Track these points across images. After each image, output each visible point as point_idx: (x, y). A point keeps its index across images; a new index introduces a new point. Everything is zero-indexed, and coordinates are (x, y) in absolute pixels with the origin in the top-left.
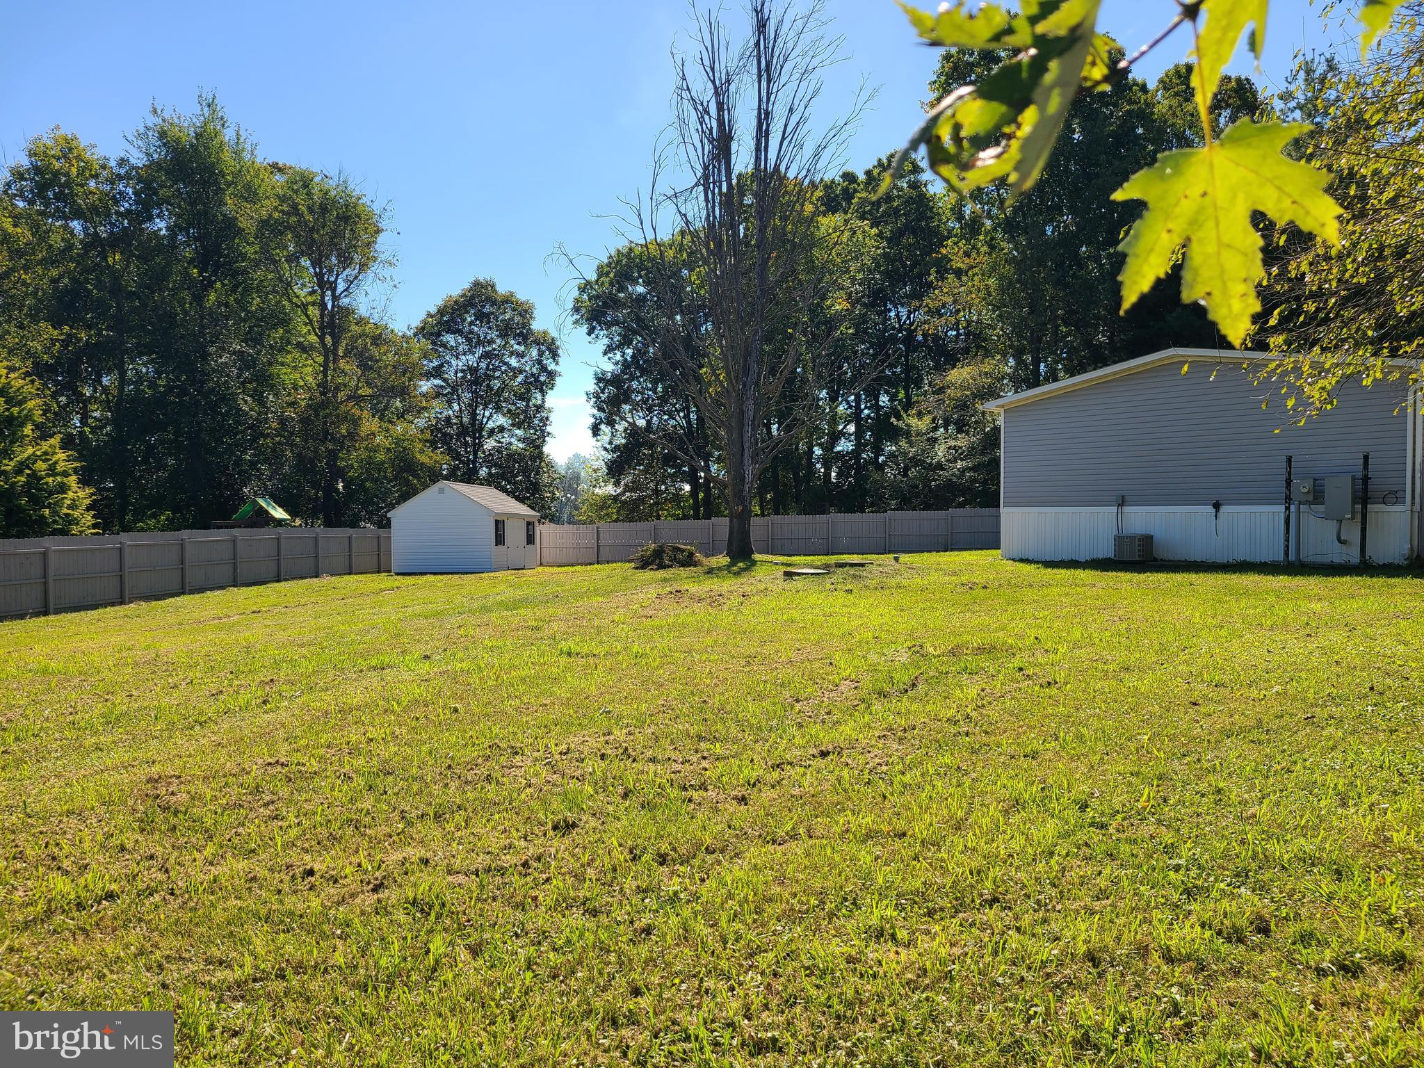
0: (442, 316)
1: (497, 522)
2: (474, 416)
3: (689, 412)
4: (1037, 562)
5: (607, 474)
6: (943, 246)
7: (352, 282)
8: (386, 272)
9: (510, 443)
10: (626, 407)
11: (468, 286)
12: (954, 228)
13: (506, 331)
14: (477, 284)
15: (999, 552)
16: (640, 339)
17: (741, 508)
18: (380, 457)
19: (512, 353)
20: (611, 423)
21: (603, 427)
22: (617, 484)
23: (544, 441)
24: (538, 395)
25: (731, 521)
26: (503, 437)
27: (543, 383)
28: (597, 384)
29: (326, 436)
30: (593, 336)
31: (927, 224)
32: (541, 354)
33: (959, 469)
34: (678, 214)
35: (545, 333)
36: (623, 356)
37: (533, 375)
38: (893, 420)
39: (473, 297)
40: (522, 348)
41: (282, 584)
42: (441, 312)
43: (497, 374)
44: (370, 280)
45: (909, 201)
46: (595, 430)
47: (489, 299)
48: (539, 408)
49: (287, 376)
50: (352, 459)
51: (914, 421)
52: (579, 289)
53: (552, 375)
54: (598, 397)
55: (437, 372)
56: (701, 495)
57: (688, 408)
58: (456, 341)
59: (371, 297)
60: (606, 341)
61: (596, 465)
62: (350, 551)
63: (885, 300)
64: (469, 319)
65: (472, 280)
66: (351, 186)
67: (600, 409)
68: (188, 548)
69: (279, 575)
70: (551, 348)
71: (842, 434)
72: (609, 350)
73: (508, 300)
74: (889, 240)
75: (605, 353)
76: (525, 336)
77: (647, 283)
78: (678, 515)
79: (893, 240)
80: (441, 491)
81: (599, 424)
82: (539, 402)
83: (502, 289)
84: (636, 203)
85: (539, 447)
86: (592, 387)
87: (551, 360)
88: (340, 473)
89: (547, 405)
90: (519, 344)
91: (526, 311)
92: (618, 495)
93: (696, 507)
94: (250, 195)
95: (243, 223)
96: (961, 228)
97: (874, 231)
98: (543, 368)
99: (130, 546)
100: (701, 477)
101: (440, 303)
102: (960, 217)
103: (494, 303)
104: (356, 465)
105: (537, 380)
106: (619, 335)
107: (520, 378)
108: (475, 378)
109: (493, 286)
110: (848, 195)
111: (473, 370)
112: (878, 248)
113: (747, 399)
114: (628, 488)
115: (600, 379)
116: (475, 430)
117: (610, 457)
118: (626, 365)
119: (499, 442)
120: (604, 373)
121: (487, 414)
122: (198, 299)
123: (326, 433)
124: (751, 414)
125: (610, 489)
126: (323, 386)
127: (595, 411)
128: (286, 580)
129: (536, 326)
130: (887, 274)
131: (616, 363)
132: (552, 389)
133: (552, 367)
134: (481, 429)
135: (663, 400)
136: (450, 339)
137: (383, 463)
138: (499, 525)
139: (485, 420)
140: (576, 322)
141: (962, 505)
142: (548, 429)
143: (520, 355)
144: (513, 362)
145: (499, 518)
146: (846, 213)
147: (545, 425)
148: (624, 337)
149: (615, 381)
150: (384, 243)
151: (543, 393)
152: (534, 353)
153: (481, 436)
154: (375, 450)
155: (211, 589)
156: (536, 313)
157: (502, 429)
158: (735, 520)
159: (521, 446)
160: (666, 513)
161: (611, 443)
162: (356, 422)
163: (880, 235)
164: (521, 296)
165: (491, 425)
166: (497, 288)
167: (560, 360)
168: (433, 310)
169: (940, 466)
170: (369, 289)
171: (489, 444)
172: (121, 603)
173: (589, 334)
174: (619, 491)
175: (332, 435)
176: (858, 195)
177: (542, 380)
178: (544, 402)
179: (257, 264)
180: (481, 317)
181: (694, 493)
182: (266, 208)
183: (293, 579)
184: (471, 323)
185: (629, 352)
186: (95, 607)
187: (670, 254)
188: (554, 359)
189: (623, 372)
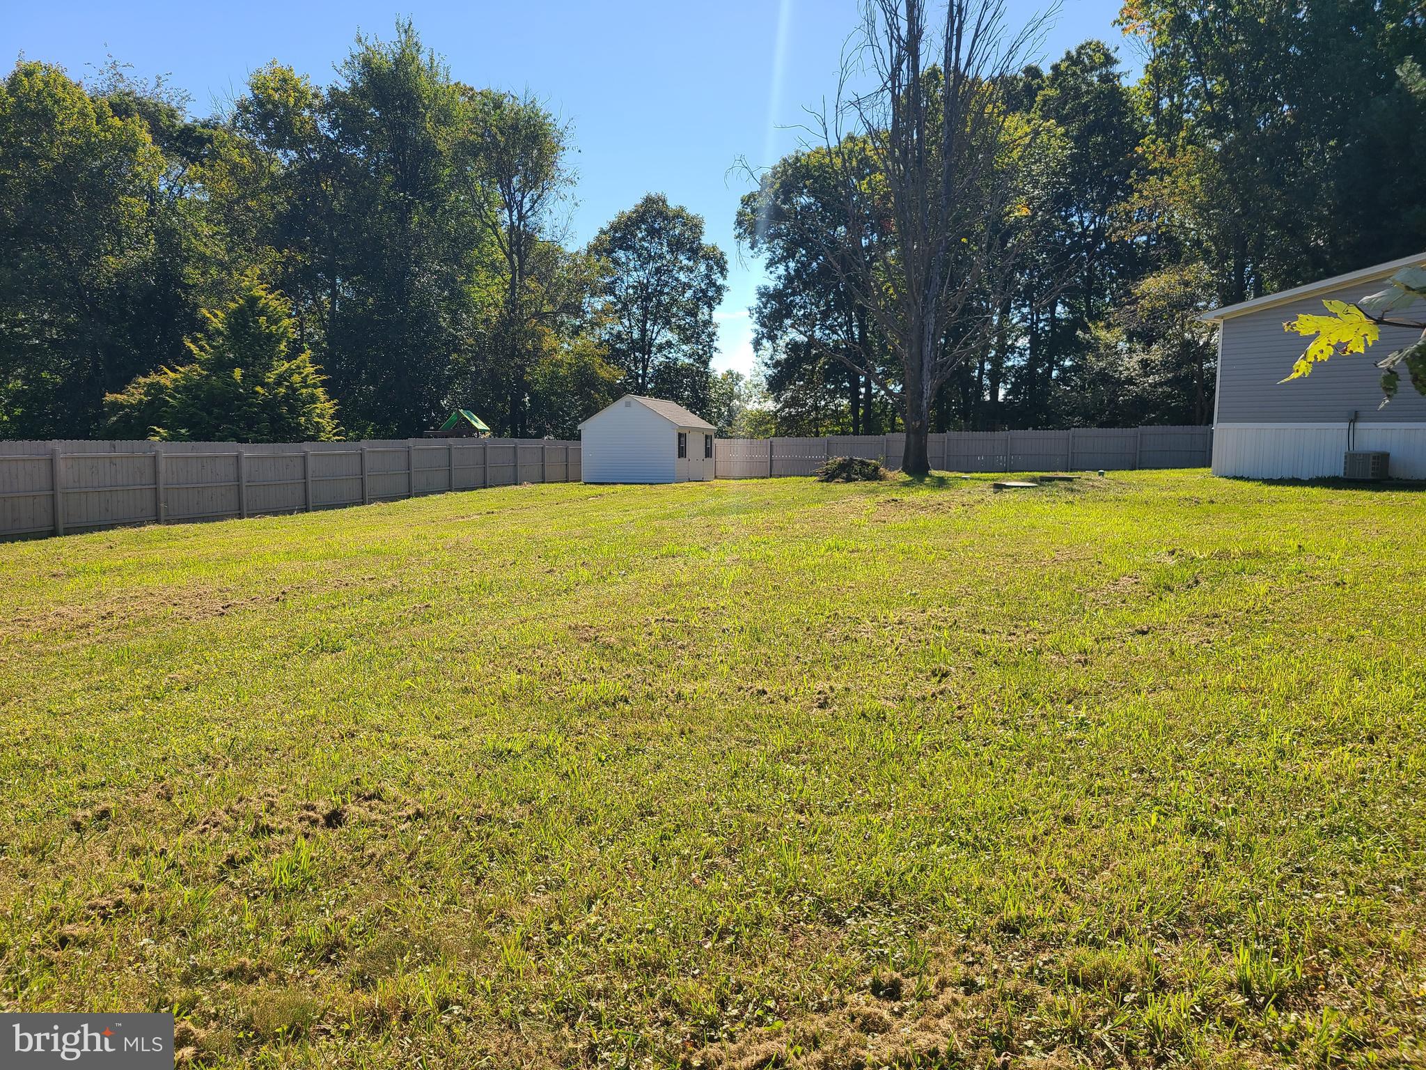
0: (616, 232)
1: (680, 435)
2: (643, 331)
3: (852, 327)
4: (1258, 480)
5: (768, 390)
6: (1139, 145)
7: (536, 202)
8: (566, 190)
9: (677, 359)
10: (788, 322)
11: (639, 202)
12: (1149, 123)
13: (677, 245)
14: (649, 201)
15: (1210, 470)
16: (804, 252)
17: (918, 424)
18: (562, 372)
19: (681, 268)
20: (773, 338)
21: (764, 341)
22: (777, 400)
23: (711, 356)
24: (706, 310)
25: (908, 436)
26: (670, 353)
27: (712, 298)
28: (759, 299)
29: (514, 352)
30: (756, 250)
31: (1119, 120)
32: (709, 268)
33: (1150, 385)
34: (860, 121)
35: (714, 248)
36: (786, 270)
37: (702, 291)
38: (1079, 333)
39: (644, 213)
40: (691, 263)
41: (489, 490)
42: (614, 228)
43: (666, 290)
44: (551, 199)
45: (1099, 95)
46: (757, 344)
47: (660, 213)
48: (708, 323)
49: (477, 295)
50: (537, 374)
51: (1102, 334)
52: (743, 201)
53: (719, 289)
54: (760, 312)
55: (609, 289)
56: (861, 412)
57: (851, 321)
58: (628, 258)
59: (554, 215)
60: (768, 255)
61: (756, 380)
62: (543, 460)
63: (1068, 205)
64: (640, 235)
65: (644, 195)
66: (538, 105)
67: (764, 325)
68: (414, 455)
69: (485, 482)
70: (718, 263)
71: (1012, 349)
72: (772, 263)
73: (679, 214)
74: (1076, 140)
75: (767, 268)
76: (695, 252)
77: (812, 192)
78: (837, 431)
79: (1081, 140)
80: (628, 404)
81: (761, 339)
82: (707, 317)
83: (673, 204)
84: (821, 112)
85: (706, 363)
86: (754, 302)
87: (719, 275)
88: (526, 387)
89: (714, 320)
90: (689, 259)
91: (696, 226)
92: (778, 411)
93: (855, 423)
94: (445, 118)
95: (441, 146)
96: (1157, 123)
97: (1061, 130)
98: (712, 284)
99: (369, 452)
100: (861, 393)
101: (613, 219)
102: (1156, 111)
103: (666, 218)
104: (541, 379)
105: (705, 294)
106: (782, 248)
107: (689, 294)
108: (644, 294)
109: (664, 202)
110: (1030, 92)
111: (643, 287)
112: (1063, 148)
113: (928, 312)
114: (787, 404)
115: (764, 294)
116: (644, 346)
117: (770, 372)
118: (789, 279)
119: (667, 358)
120: (766, 288)
121: (656, 330)
122: (403, 220)
123: (514, 348)
124: (932, 328)
125: (770, 405)
126: (512, 303)
127: (758, 327)
128: (491, 486)
129: (706, 240)
130: (1074, 178)
131: (779, 278)
132: (719, 304)
133: (720, 282)
134: (651, 345)
135: (825, 315)
136: (621, 254)
137: (565, 377)
138: (682, 437)
139: (654, 335)
140: (739, 236)
141: (1150, 422)
142: (716, 344)
143: (691, 270)
144: (683, 277)
145: (682, 432)
146: (1028, 111)
147: (712, 340)
148: (787, 250)
149: (777, 295)
150: (566, 162)
151: (711, 308)
152: (703, 268)
153: (650, 352)
154: (559, 364)
155: (433, 493)
156: (705, 228)
157: (669, 344)
158: (912, 436)
159: (687, 361)
160: (824, 429)
161: (772, 358)
162: (540, 337)
163: (1066, 134)
164: (691, 211)
165: (658, 341)
166: (668, 203)
167: (728, 275)
168: (606, 227)
169: (1130, 381)
170: (551, 207)
171: (658, 359)
172: (363, 504)
173: (752, 248)
174: (779, 406)
175: (519, 351)
176: (1042, 92)
177: (711, 295)
178: (711, 317)
179: (452, 186)
180: (653, 233)
181: (854, 409)
182: (463, 130)
183: (497, 486)
184: (643, 239)
185: (792, 265)
186: (344, 506)
187: (838, 162)
188: (722, 274)
189: (785, 287)
